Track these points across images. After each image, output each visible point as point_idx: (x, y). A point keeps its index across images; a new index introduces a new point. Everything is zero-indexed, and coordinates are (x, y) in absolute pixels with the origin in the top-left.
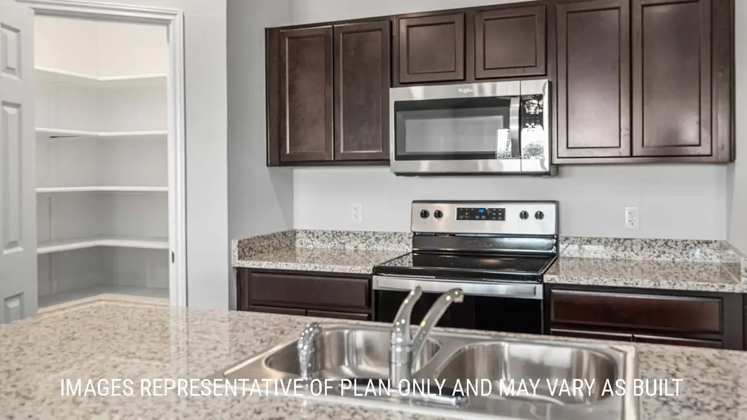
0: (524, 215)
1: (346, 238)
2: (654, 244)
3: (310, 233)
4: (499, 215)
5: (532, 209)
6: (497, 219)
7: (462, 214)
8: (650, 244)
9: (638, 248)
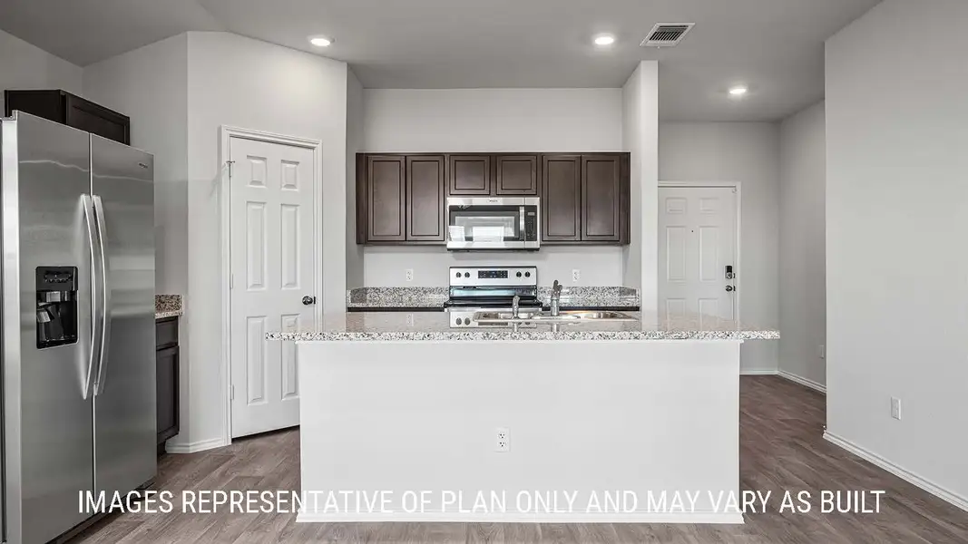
0: (519, 275)
1: (403, 292)
3: (377, 290)
4: (504, 275)
5: (523, 271)
6: (503, 277)
7: (481, 275)
8: (585, 290)
9: (579, 292)
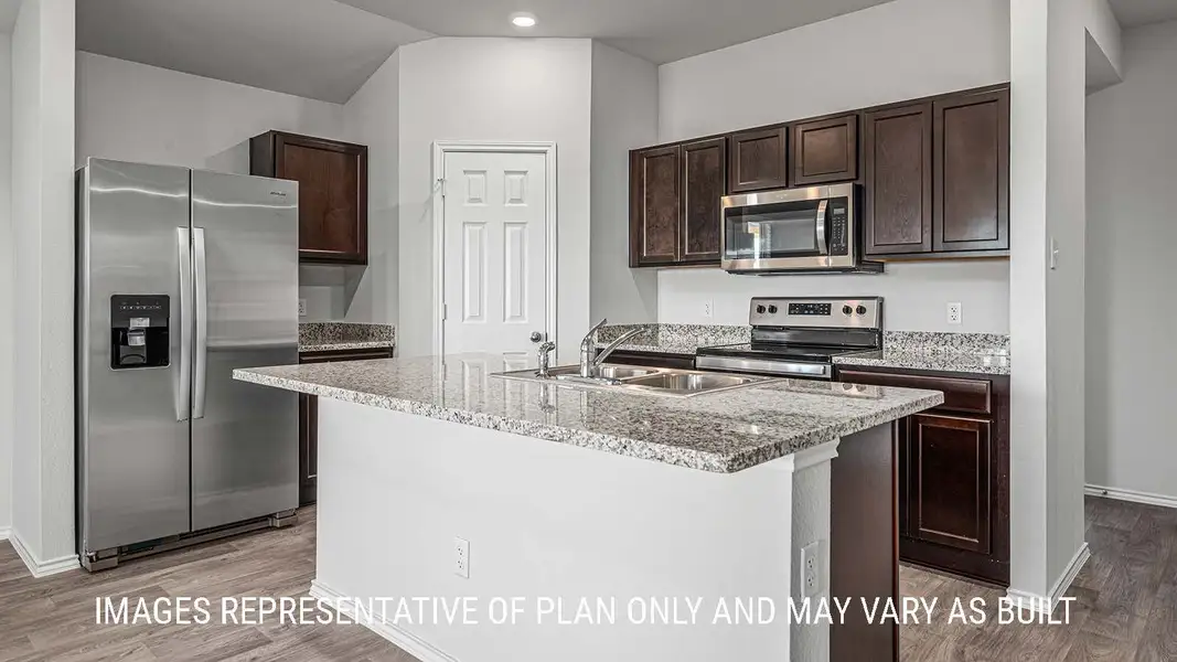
0: (847, 310)
2: (973, 338)
3: (671, 327)
4: (825, 310)
5: (854, 304)
6: (823, 314)
7: (795, 309)
8: (970, 338)
9: (958, 342)
